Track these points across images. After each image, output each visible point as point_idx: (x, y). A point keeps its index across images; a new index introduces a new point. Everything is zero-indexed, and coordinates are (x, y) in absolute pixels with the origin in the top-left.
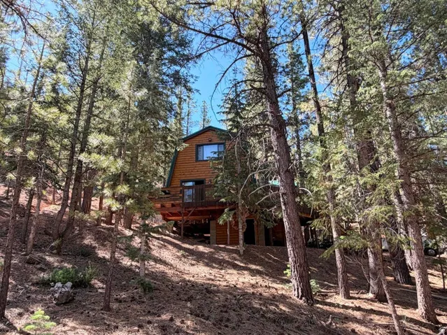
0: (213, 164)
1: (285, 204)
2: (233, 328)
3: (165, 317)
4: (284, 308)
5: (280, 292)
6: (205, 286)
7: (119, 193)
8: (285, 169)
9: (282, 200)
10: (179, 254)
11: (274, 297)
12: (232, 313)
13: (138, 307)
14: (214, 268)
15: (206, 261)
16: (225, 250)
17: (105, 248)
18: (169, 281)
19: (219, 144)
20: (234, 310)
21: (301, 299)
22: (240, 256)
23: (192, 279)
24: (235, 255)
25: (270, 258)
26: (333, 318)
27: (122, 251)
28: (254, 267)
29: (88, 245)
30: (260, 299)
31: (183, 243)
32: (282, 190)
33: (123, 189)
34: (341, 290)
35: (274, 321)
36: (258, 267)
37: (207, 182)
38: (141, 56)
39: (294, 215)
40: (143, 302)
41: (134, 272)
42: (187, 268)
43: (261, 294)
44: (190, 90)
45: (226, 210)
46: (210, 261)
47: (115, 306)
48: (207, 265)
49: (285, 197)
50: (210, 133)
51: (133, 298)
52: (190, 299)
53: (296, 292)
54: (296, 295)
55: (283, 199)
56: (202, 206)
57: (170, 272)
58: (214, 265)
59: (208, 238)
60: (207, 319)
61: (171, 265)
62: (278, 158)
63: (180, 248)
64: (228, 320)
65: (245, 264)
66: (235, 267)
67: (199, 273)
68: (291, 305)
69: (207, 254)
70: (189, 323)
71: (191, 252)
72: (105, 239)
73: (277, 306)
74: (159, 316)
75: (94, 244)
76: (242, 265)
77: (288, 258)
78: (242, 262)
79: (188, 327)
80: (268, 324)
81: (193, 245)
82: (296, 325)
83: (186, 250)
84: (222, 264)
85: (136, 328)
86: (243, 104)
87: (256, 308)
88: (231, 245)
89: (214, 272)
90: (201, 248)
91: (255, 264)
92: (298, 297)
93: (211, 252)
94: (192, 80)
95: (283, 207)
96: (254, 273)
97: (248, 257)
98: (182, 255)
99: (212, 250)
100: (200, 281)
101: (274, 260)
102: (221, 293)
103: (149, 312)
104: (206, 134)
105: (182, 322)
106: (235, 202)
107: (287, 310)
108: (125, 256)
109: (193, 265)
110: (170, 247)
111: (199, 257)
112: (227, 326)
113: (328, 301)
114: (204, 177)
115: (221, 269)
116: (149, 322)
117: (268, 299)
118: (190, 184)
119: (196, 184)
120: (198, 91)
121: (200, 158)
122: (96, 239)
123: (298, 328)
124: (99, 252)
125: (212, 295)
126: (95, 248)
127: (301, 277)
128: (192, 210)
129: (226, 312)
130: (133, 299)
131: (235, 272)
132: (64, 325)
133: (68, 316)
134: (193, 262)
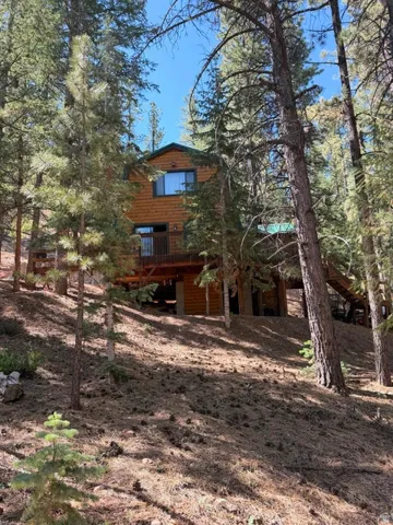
0: (187, 200)
1: (305, 259)
2: (257, 428)
3: (162, 415)
4: (313, 400)
5: (300, 379)
6: (196, 372)
7: (87, 244)
8: (306, 209)
9: (300, 253)
10: (143, 329)
11: (295, 386)
12: (247, 408)
13: (116, 403)
14: (193, 346)
15: (180, 337)
16: (204, 322)
17: (36, 323)
18: (141, 366)
19: (187, 171)
20: (248, 404)
21: (330, 387)
22: (226, 330)
23: (171, 362)
24: (220, 329)
25: (267, 333)
26: (381, 411)
27: (62, 327)
28: (247, 345)
29: (11, 319)
30: (278, 388)
31: (144, 313)
32: (301, 238)
33: (93, 237)
34: (380, 375)
35: (307, 418)
36: (253, 345)
37: (171, 228)
38: (66, 27)
39: (318, 274)
40: (121, 396)
41: (89, 355)
42: (158, 347)
43: (276, 382)
44: (141, 85)
45: (205, 267)
46: (187, 338)
47: (85, 402)
48: (183, 343)
49: (306, 249)
50: (174, 155)
51: (104, 390)
52: (182, 390)
53: (323, 379)
54: (323, 382)
55: (303, 251)
56: (167, 261)
57: (138, 354)
58: (193, 343)
59: (173, 306)
60: (217, 416)
61: (136, 345)
62: (296, 191)
63: (143, 321)
64: (245, 417)
65: (235, 340)
66: (223, 345)
67: (176, 354)
68: (320, 396)
69: (181, 327)
70: (198, 422)
71: (159, 326)
72: (34, 310)
73: (303, 397)
74: (152, 414)
75: (20, 318)
76: (231, 342)
77: (310, 333)
78: (230, 338)
79: (198, 428)
80: (300, 421)
81: (158, 315)
82: (336, 421)
83: (151, 323)
84: (204, 341)
85: (131, 432)
86: (228, 109)
87: (277, 401)
88: (211, 314)
89: (196, 351)
90: (171, 320)
91: (249, 341)
92: (325, 385)
93: (185, 325)
94: (147, 69)
95: (303, 263)
96: (249, 352)
97: (237, 331)
98: (147, 329)
99: (186, 322)
100: (184, 365)
101: (272, 335)
102: (221, 380)
103: (135, 409)
104: (166, 156)
105: (189, 422)
106: (217, 256)
107: (319, 403)
108: (67, 333)
109: (164, 343)
110: (129, 320)
111: (171, 332)
112: (247, 426)
113: (365, 389)
114: (167, 220)
115: (204, 348)
116: (144, 423)
117: (288, 388)
118: (148, 230)
119: (155, 230)
120: (156, 87)
121: (160, 192)
122: (21, 310)
123: (341, 425)
124: (29, 328)
125: (210, 384)
126: (21, 323)
127: (329, 358)
128: (153, 267)
129: (238, 406)
130: (104, 393)
131: (224, 352)
132: (30, 431)
133: (27, 417)
134: (164, 339)
